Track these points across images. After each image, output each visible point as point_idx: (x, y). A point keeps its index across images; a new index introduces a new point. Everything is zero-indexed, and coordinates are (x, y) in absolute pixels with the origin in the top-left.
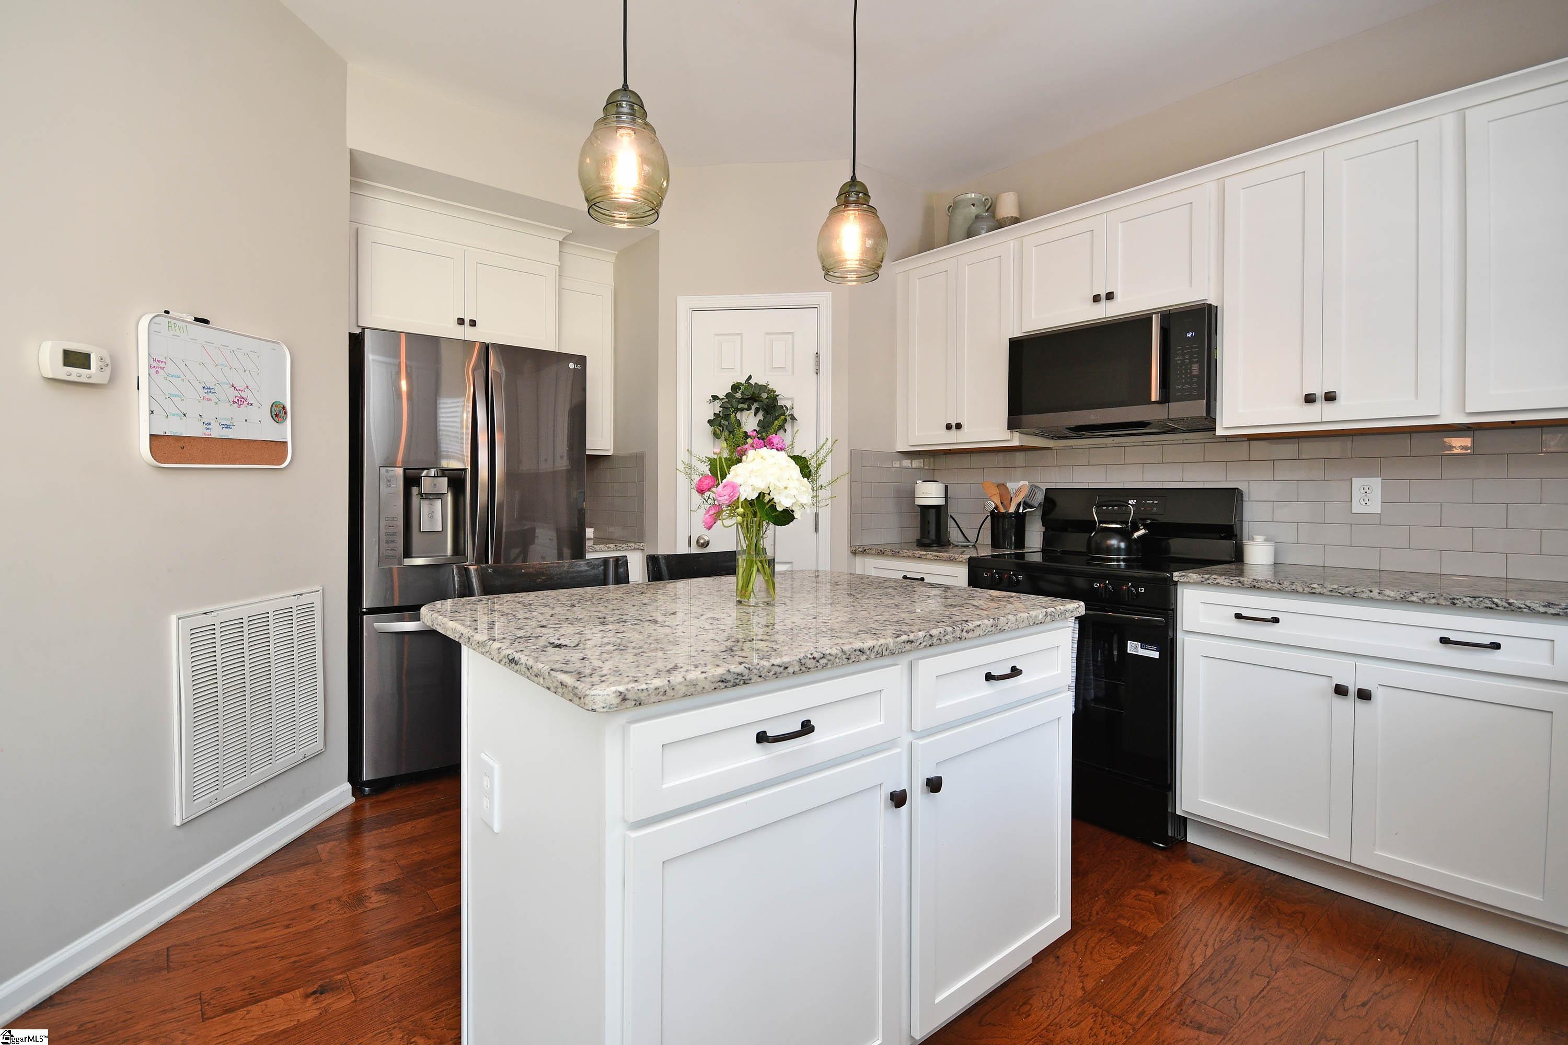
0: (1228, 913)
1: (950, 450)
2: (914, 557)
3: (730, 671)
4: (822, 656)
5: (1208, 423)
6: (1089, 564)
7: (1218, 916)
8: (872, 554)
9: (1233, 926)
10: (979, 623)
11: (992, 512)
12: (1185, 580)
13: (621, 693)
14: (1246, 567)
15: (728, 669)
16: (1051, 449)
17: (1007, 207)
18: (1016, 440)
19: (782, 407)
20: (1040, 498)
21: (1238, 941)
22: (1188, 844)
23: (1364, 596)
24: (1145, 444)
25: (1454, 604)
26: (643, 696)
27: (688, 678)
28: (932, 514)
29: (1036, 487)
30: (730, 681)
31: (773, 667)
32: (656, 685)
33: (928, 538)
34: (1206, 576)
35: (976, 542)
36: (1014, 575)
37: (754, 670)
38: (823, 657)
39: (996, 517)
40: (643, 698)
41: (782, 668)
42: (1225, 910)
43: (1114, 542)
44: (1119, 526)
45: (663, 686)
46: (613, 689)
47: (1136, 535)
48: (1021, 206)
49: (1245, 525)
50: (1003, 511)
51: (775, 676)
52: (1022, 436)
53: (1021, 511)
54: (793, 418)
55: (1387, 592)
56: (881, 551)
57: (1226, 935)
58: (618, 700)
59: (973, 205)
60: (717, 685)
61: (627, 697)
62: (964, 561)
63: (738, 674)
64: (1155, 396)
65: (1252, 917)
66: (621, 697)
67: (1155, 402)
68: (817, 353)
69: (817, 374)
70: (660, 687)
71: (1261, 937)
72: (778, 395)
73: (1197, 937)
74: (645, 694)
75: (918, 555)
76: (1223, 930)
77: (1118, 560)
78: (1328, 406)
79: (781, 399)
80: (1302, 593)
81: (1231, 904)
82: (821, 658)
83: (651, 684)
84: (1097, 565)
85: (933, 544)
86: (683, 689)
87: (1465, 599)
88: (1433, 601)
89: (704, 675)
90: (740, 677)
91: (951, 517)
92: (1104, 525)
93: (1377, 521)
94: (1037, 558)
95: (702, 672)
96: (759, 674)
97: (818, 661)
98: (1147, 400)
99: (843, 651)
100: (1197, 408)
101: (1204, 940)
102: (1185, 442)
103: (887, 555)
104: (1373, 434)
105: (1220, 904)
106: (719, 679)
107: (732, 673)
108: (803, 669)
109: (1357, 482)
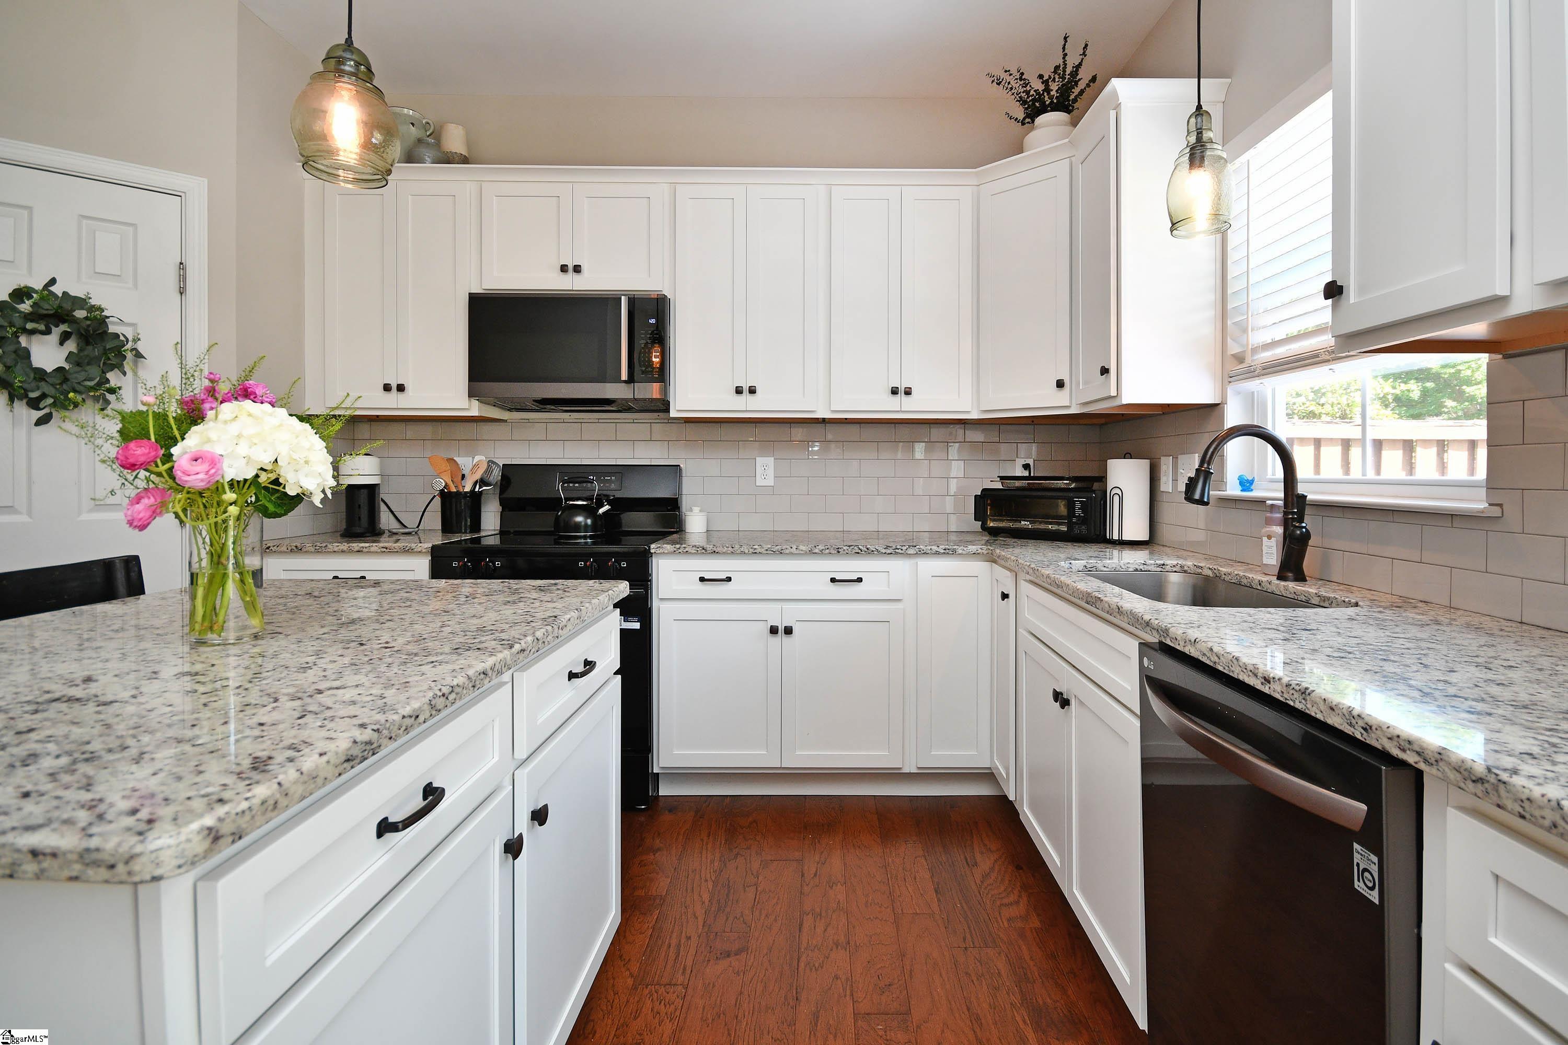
0: (710, 846)
1: (378, 416)
2: (350, 551)
3: (357, 740)
4: (451, 689)
5: (663, 406)
6: (556, 543)
7: (704, 852)
8: (281, 552)
9: (718, 855)
10: (568, 616)
11: (442, 491)
12: (661, 551)
13: (210, 829)
14: (688, 536)
15: (352, 740)
16: (505, 421)
17: (455, 141)
18: (475, 408)
19: (116, 336)
20: (496, 475)
21: (725, 865)
22: (660, 798)
23: (787, 551)
24: (600, 421)
25: (839, 552)
26: (243, 822)
27: (304, 769)
28: (363, 496)
29: (493, 462)
30: (357, 756)
31: (405, 720)
32: (263, 797)
33: (360, 526)
34: (678, 546)
35: (418, 527)
36: (490, 561)
37: (384, 731)
38: (452, 691)
39: (446, 496)
40: (244, 826)
41: (413, 719)
42: (707, 844)
43: (579, 519)
44: (585, 503)
45: (273, 795)
46: (195, 826)
47: (601, 511)
48: (469, 144)
49: (684, 497)
50: (454, 490)
51: (406, 732)
52: (482, 405)
53: (477, 489)
54: (138, 355)
55: (801, 547)
56: (296, 547)
57: (716, 864)
58: (207, 844)
59: (413, 124)
60: (340, 769)
61: (221, 833)
62: (424, 551)
63: (366, 743)
64: (624, 376)
65: (726, 840)
66: (212, 836)
67: (625, 382)
68: (181, 263)
69: (181, 294)
70: (268, 797)
71: (738, 854)
72: (108, 317)
73: (697, 877)
74: (247, 817)
75: (357, 549)
76: (712, 862)
77: (585, 537)
78: (750, 397)
79: (114, 323)
80: (748, 554)
81: (709, 836)
82: (450, 693)
83: (254, 797)
84: (566, 544)
85: (366, 533)
86: (299, 790)
87: (845, 548)
88: (827, 551)
89: (325, 758)
90: (368, 747)
91: (382, 500)
92: (571, 503)
93: (771, 491)
94: (494, 541)
95: (321, 755)
96: (389, 736)
97: (447, 698)
98: (617, 379)
99: (469, 678)
100: (652, 390)
101: (703, 878)
102: (635, 421)
103: (306, 552)
104: (769, 423)
105: (702, 840)
106: (344, 758)
107: (359, 744)
108: (434, 712)
109: (760, 460)
